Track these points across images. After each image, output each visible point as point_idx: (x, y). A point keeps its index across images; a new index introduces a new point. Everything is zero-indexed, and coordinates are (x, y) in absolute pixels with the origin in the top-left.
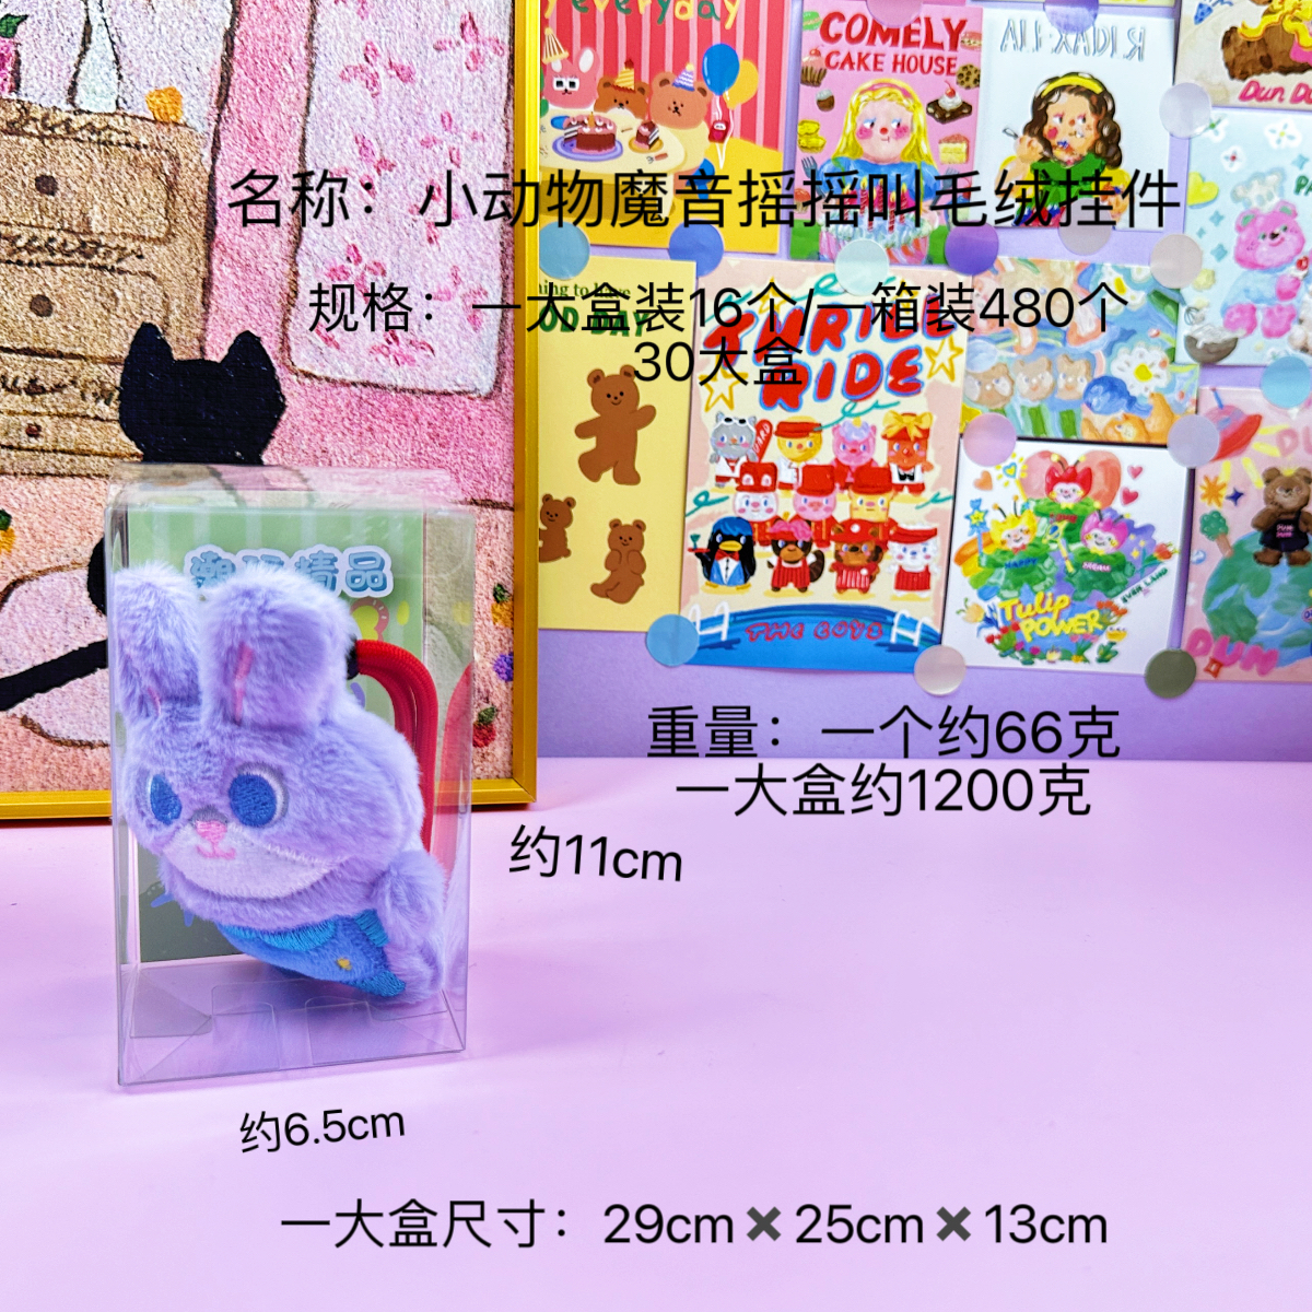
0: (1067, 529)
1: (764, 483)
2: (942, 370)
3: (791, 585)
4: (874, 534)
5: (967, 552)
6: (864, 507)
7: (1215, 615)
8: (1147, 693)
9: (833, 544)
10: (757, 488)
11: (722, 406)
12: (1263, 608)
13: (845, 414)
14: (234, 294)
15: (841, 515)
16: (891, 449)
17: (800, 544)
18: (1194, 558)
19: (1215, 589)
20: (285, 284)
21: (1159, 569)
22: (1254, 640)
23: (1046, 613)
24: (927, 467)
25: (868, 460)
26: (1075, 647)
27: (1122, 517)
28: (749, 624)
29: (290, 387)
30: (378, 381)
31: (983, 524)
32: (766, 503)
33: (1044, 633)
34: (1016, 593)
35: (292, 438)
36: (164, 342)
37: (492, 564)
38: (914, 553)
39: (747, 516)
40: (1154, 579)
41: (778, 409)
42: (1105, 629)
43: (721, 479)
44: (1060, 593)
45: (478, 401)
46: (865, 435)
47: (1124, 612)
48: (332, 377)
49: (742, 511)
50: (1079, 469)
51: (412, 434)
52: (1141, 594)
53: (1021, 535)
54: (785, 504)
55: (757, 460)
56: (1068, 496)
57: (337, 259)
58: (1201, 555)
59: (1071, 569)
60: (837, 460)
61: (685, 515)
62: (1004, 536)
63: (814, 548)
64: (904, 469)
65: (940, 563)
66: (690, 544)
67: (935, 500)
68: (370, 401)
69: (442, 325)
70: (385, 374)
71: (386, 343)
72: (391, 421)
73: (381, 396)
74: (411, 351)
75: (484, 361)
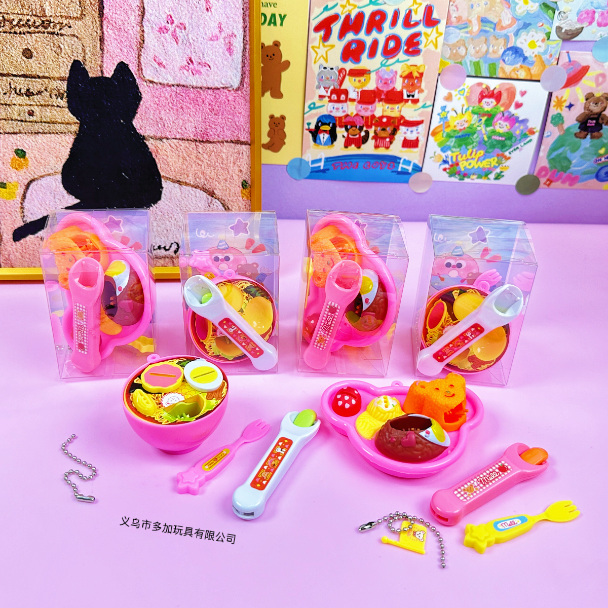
0: (486, 121)
1: (341, 99)
2: (431, 44)
3: (353, 146)
4: (393, 123)
5: (437, 131)
6: (389, 110)
7: (552, 160)
8: (516, 193)
9: (373, 127)
10: (339, 101)
11: (322, 61)
12: (576, 157)
13: (382, 65)
14: (114, 44)
15: (378, 114)
16: (404, 82)
17: (358, 127)
18: (545, 135)
19: (553, 149)
20: (138, 37)
21: (528, 139)
22: (568, 172)
23: (472, 159)
24: (421, 91)
25: (392, 88)
26: (484, 173)
27: (513, 115)
28: (333, 162)
29: (143, 88)
30: (184, 83)
31: (446, 118)
32: (342, 108)
33: (470, 167)
34: (459, 149)
35: (146, 113)
36: (84, 68)
37: (241, 171)
38: (412, 131)
39: (333, 114)
40: (525, 144)
41: (349, 62)
42: (499, 166)
43: (321, 97)
44: (480, 149)
45: (232, 92)
46: (392, 75)
47: (509, 158)
48: (162, 82)
49: (331, 112)
50: (495, 92)
51: (201, 109)
52: (518, 151)
53: (464, 123)
54: (351, 109)
55: (338, 87)
56: (488, 105)
57: (162, 22)
58: (549, 134)
59: (486, 139)
60: (377, 88)
61: (304, 114)
62: (455, 123)
63: (365, 129)
64: (410, 92)
65: (424, 136)
66: (306, 127)
67: (424, 106)
68: (181, 94)
69: (214, 54)
70: (187, 80)
71: (187, 64)
72: (191, 104)
73: (186, 91)
74: (200, 68)
75: (235, 71)
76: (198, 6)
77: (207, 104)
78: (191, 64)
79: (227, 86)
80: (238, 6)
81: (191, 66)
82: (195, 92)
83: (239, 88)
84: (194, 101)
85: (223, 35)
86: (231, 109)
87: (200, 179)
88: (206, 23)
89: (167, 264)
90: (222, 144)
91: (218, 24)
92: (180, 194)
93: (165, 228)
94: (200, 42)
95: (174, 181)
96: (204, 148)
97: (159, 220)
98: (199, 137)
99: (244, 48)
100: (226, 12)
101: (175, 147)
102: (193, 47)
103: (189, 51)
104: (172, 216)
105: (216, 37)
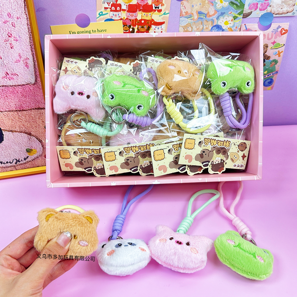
30: (6, 85)
45: (32, 86)
51: (17, 96)
68: (5, 90)
69: (19, 69)
70: (7, 83)
71: (6, 76)
72: (11, 94)
73: (7, 88)
74: (12, 76)
75: (31, 76)
76: (6, 47)
77: (20, 93)
78: (8, 75)
79: (28, 83)
80: (27, 44)
81: (8, 76)
82: (12, 88)
83: (35, 83)
84: (13, 92)
85: (22, 59)
86: (33, 93)
87: (22, 128)
88: (12, 54)
89: (13, 169)
90: (31, 111)
91: (18, 54)
92: (13, 136)
93: (8, 153)
94: (10, 64)
95: (9, 131)
96: (22, 114)
97: (5, 150)
98: (18, 109)
99: (34, 64)
100: (21, 48)
101: (7, 115)
102: (7, 67)
103: (5, 69)
104: (11, 147)
105: (18, 61)
